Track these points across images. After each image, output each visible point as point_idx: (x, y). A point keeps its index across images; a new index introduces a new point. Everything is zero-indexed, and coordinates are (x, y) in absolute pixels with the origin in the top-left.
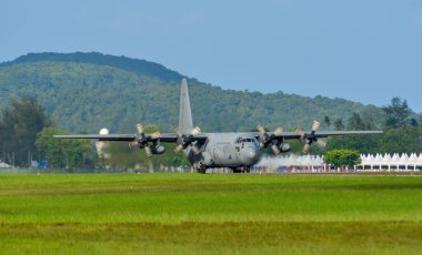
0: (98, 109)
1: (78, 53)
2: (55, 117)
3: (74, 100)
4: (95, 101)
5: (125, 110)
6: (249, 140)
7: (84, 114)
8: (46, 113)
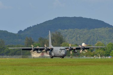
0: (81, 36)
1: (75, 17)
2: (66, 39)
3: (73, 33)
4: (80, 34)
5: (91, 37)
6: (63, 49)
7: (77, 38)
8: (63, 38)
